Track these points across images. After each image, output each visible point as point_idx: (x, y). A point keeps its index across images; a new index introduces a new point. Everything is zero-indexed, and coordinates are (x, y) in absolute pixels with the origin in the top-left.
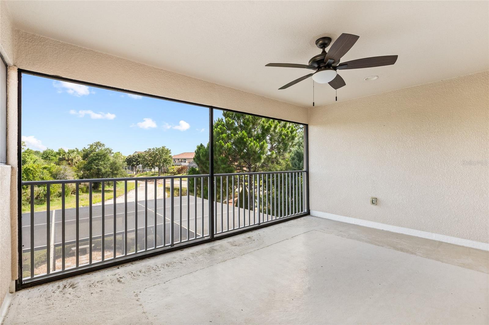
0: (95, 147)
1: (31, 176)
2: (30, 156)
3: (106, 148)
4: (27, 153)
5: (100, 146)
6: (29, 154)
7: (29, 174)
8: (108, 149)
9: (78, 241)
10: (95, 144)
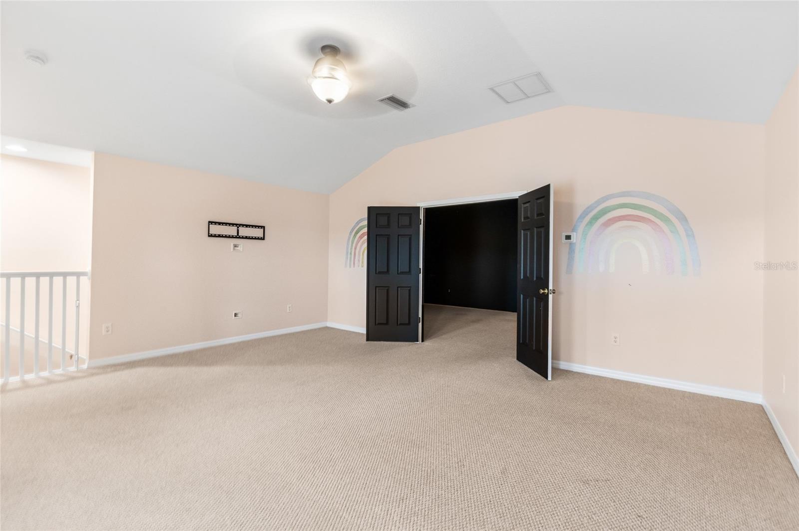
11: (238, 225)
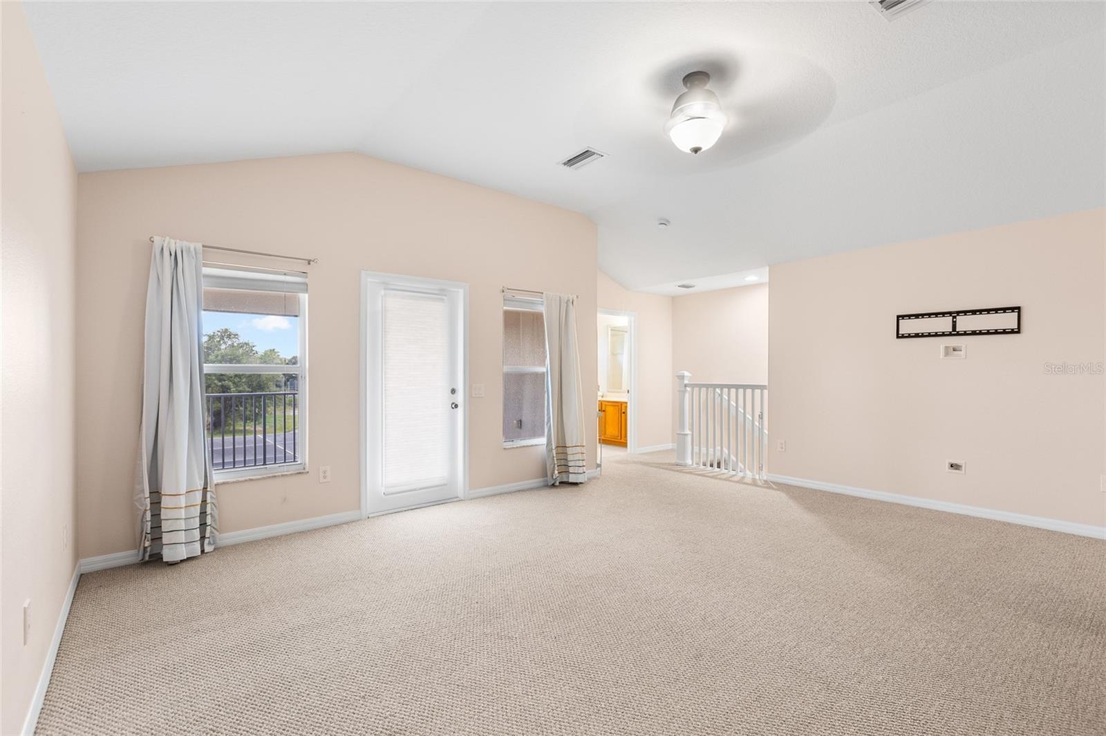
0: (218, 339)
3: (241, 342)
5: (229, 336)
8: (246, 343)
9: (223, 462)
10: (219, 334)
11: (954, 314)
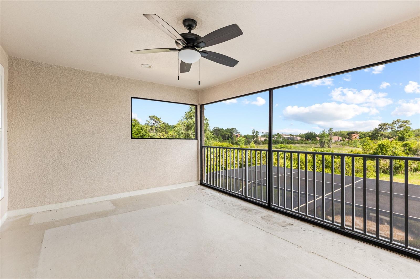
1: (384, 150)
2: (408, 134)
4: (405, 131)
6: (407, 132)
7: (383, 148)
